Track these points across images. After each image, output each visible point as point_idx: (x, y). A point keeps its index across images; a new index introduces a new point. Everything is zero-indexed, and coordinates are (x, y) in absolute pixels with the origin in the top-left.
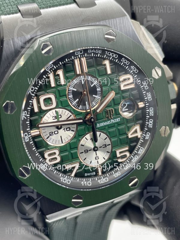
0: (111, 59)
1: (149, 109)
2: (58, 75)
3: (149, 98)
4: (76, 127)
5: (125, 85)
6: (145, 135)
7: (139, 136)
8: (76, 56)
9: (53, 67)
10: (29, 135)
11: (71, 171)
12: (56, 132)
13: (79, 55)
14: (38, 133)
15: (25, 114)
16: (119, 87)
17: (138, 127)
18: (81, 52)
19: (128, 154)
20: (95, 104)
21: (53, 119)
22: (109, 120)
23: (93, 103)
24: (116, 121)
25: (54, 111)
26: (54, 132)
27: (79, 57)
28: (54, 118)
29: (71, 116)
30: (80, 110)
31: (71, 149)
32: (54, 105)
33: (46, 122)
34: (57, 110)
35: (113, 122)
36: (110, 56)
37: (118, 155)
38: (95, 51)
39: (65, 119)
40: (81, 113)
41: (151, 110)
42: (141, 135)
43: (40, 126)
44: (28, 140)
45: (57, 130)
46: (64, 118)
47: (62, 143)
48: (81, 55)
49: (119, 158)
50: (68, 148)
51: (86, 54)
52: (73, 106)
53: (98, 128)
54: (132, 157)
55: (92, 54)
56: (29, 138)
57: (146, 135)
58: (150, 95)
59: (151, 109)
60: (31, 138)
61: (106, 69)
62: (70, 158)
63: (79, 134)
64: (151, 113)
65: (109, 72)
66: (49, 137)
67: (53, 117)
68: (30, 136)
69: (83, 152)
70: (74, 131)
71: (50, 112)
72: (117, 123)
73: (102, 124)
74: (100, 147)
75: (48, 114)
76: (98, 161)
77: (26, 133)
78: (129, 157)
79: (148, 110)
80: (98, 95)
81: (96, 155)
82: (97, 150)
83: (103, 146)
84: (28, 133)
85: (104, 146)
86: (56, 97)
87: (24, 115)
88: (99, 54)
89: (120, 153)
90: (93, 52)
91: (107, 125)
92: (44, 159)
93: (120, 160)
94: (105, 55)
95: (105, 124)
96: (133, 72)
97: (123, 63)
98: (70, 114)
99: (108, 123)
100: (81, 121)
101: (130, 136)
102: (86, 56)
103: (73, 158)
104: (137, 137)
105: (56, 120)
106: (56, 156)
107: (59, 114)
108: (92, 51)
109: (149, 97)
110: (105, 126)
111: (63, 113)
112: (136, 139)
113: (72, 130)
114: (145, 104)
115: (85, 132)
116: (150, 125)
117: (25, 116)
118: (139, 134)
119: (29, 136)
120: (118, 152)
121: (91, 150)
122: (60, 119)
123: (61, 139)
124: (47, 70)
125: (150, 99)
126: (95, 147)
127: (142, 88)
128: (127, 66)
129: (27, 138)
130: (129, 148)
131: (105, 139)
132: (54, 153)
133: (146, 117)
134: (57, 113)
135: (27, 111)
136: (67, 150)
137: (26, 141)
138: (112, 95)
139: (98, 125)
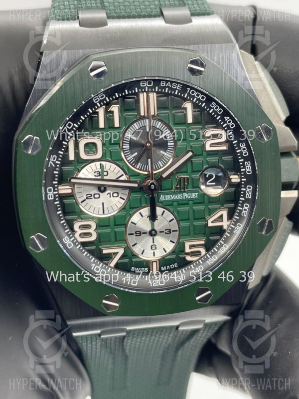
0: (194, 101)
1: (245, 187)
2: (112, 112)
3: (248, 170)
4: (127, 193)
5: (212, 145)
6: (234, 227)
7: (225, 227)
8: (142, 88)
9: (105, 99)
10: (54, 191)
11: (109, 257)
12: (97, 196)
13: (147, 88)
14: (70, 191)
15: (54, 159)
16: (204, 146)
17: (224, 213)
18: (150, 83)
19: (203, 251)
20: (162, 166)
21: (95, 176)
22: (181, 192)
23: (160, 162)
24: (191, 197)
25: (98, 163)
26: (94, 195)
27: (147, 90)
28: (96, 174)
29: (123, 175)
30: (138, 169)
31: (115, 225)
32: (99, 155)
33: (84, 177)
34: (103, 163)
35: (185, 197)
36: (194, 97)
37: (187, 250)
38: (171, 85)
39: (114, 178)
40: (138, 175)
41: (248, 190)
42: (229, 226)
43: (73, 180)
44: (53, 198)
45: (98, 192)
47: (104, 213)
48: (149, 88)
49: (188, 254)
50: (112, 223)
51: (157, 88)
52: (128, 161)
53: (162, 202)
54: (209, 257)
55: (167, 89)
56: (55, 195)
57: (236, 226)
58: (249, 166)
59: (249, 188)
60: (57, 196)
61: (186, 116)
62: (113, 239)
63: (130, 205)
64: (247, 194)
65: (190, 120)
66: (85, 200)
67: (95, 172)
68: (57, 192)
69: (133, 234)
70: (124, 199)
71: (92, 165)
72: (193, 200)
73: (169, 197)
74: (160, 232)
75: (88, 167)
76: (154, 253)
77: (51, 188)
78: (204, 256)
79: (244, 189)
80: (169, 152)
81: (153, 242)
82: (155, 235)
83: (166, 230)
84: (54, 188)
85: (166, 232)
86: (104, 145)
87: (52, 160)
88: (177, 91)
89: (191, 247)
90: (168, 87)
91: (177, 201)
92: (73, 231)
93: (189, 258)
94: (186, 94)
95: (173, 197)
96: (228, 126)
97: (212, 110)
98: (122, 172)
99: (178, 197)
100: (136, 185)
101: (210, 224)
102: (157, 90)
103: (116, 240)
104: (221, 227)
105: (99, 177)
106: (91, 231)
107: (105, 170)
108: (167, 85)
109: (248, 168)
110: (173, 201)
111: (112, 169)
112: (220, 231)
113: (121, 198)
114: (241, 178)
115: (141, 205)
116: (244, 212)
117: (52, 162)
118: (225, 224)
119: (55, 193)
120: (187, 245)
121: (145, 233)
122: (105, 178)
123: (102, 207)
124: (95, 102)
125: (249, 172)
126: (153, 230)
127: (239, 153)
128: (218, 115)
129: (51, 195)
130: (206, 242)
131: (170, 221)
132: (89, 227)
133: (239, 200)
134: (102, 166)
135: (58, 155)
136: (109, 226)
137: (49, 199)
138: (190, 154)
139: (162, 198)
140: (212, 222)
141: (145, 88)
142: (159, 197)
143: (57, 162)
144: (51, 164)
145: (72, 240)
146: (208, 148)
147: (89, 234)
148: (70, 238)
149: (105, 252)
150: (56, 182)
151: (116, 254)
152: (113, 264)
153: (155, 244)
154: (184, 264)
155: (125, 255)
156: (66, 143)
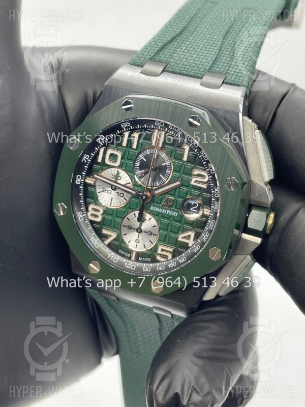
0: (190, 146)
4: (130, 197)
5: (196, 181)
7: (190, 245)
8: (156, 126)
9: (130, 127)
10: (82, 179)
11: (107, 237)
12: (109, 192)
14: (92, 183)
15: (87, 157)
16: (190, 181)
17: (192, 234)
18: (162, 124)
19: (170, 256)
20: (158, 185)
21: (112, 178)
22: (166, 209)
23: (157, 182)
24: (172, 214)
25: (116, 170)
26: (108, 190)
27: (159, 128)
28: (113, 176)
29: (130, 183)
30: (141, 182)
31: (116, 216)
32: (118, 164)
33: (105, 176)
34: (119, 170)
35: (168, 213)
36: (190, 143)
37: (159, 252)
38: (176, 130)
39: (123, 184)
40: (140, 186)
41: (212, 223)
42: (193, 245)
43: (95, 176)
44: (79, 184)
45: (111, 189)
46: (122, 182)
47: (111, 205)
48: (161, 127)
49: (158, 254)
50: (115, 214)
53: (151, 211)
54: (171, 262)
56: (81, 181)
57: (196, 247)
58: (217, 205)
60: (83, 183)
61: (183, 155)
62: (112, 225)
63: (129, 206)
64: (211, 226)
65: (185, 159)
66: (101, 192)
68: (83, 180)
69: (126, 227)
70: (126, 200)
71: (113, 169)
72: (173, 217)
73: (156, 209)
74: (145, 232)
75: (109, 170)
76: (137, 245)
77: (80, 176)
78: (170, 260)
79: (210, 222)
80: (166, 177)
82: (140, 233)
84: (82, 177)
85: (149, 233)
86: (123, 158)
89: (162, 250)
90: (174, 130)
91: (162, 214)
92: (87, 210)
93: (158, 258)
95: (160, 210)
96: (209, 171)
97: (201, 156)
98: (130, 181)
99: (163, 211)
100: (134, 193)
101: (180, 239)
102: (166, 130)
103: (114, 227)
104: (188, 244)
105: (114, 180)
106: (99, 214)
107: (120, 176)
109: (216, 207)
111: (124, 176)
112: (186, 246)
113: (124, 198)
114: (210, 213)
115: (137, 208)
116: (205, 238)
117: (86, 159)
118: (191, 242)
119: (82, 180)
120: (160, 248)
121: (134, 229)
122: (118, 181)
123: (111, 200)
124: (123, 127)
125: (216, 210)
126: (140, 228)
127: (213, 193)
128: (204, 161)
129: (78, 181)
130: (174, 250)
131: (153, 227)
132: (98, 211)
133: (204, 228)
134: (118, 173)
135: (90, 155)
136: (112, 215)
137: (76, 183)
138: (178, 183)
139: (152, 208)
140: (182, 238)
141: (158, 126)
142: (150, 207)
143: (88, 160)
144: (84, 161)
145: (84, 215)
146: (193, 183)
147: (97, 216)
148: (83, 214)
149: (104, 232)
150: (85, 174)
151: (111, 236)
152: (107, 242)
153: (139, 239)
154: (154, 261)
155: (117, 239)
156: (97, 149)
